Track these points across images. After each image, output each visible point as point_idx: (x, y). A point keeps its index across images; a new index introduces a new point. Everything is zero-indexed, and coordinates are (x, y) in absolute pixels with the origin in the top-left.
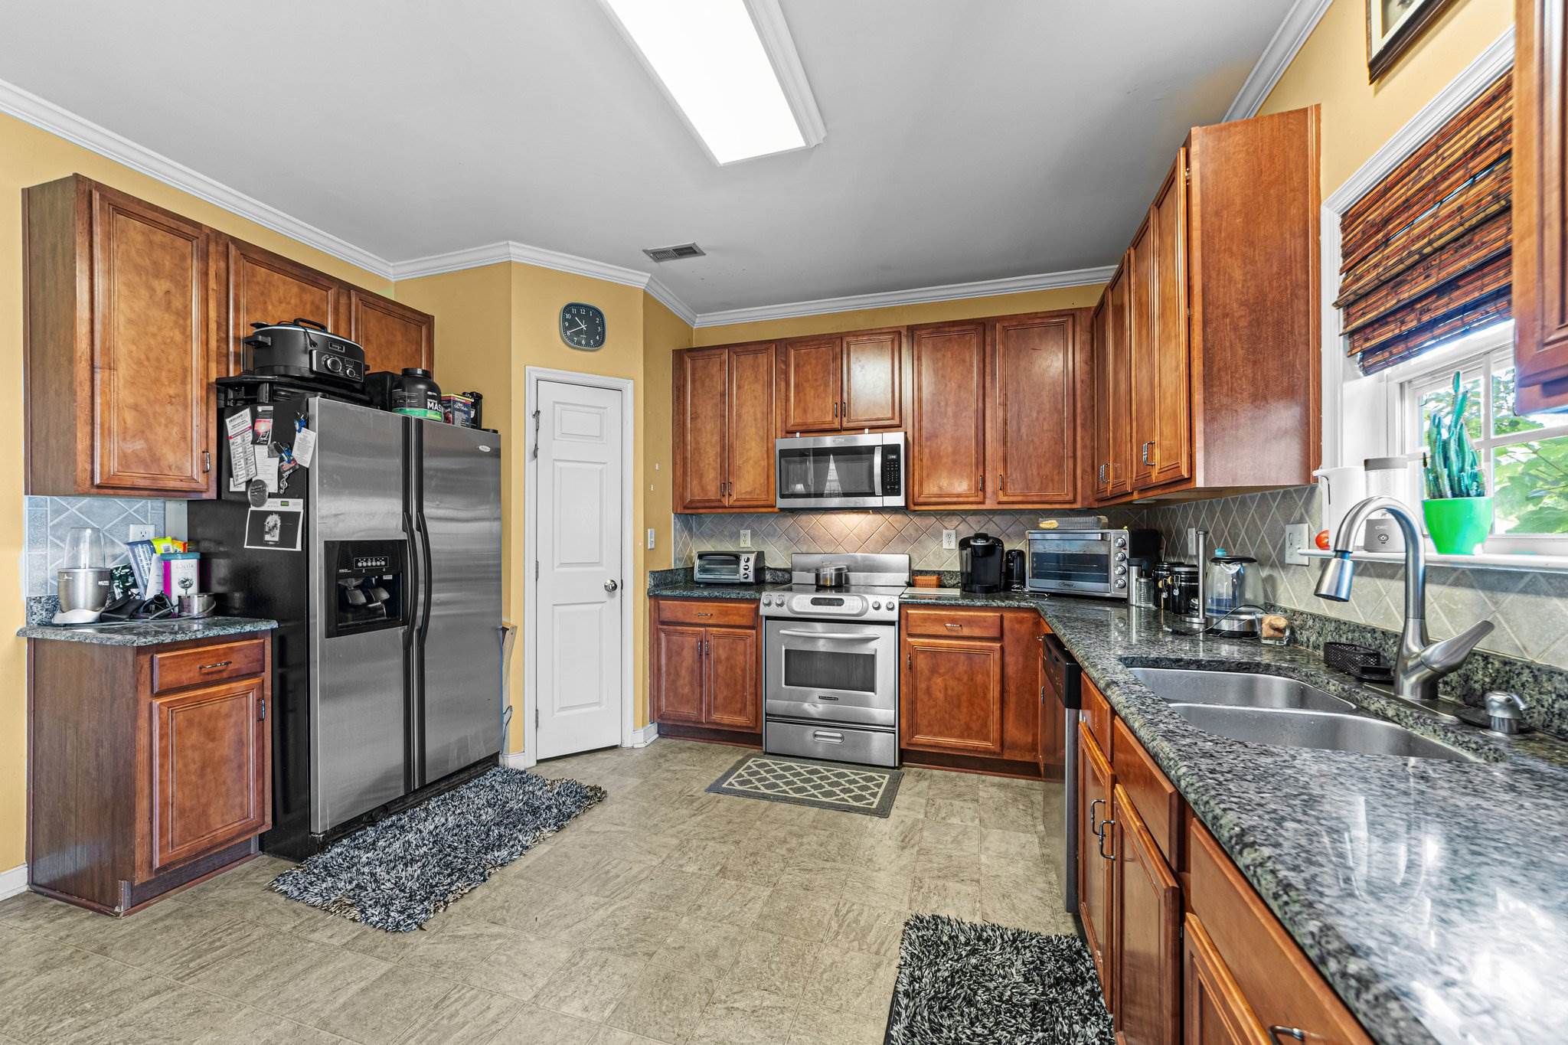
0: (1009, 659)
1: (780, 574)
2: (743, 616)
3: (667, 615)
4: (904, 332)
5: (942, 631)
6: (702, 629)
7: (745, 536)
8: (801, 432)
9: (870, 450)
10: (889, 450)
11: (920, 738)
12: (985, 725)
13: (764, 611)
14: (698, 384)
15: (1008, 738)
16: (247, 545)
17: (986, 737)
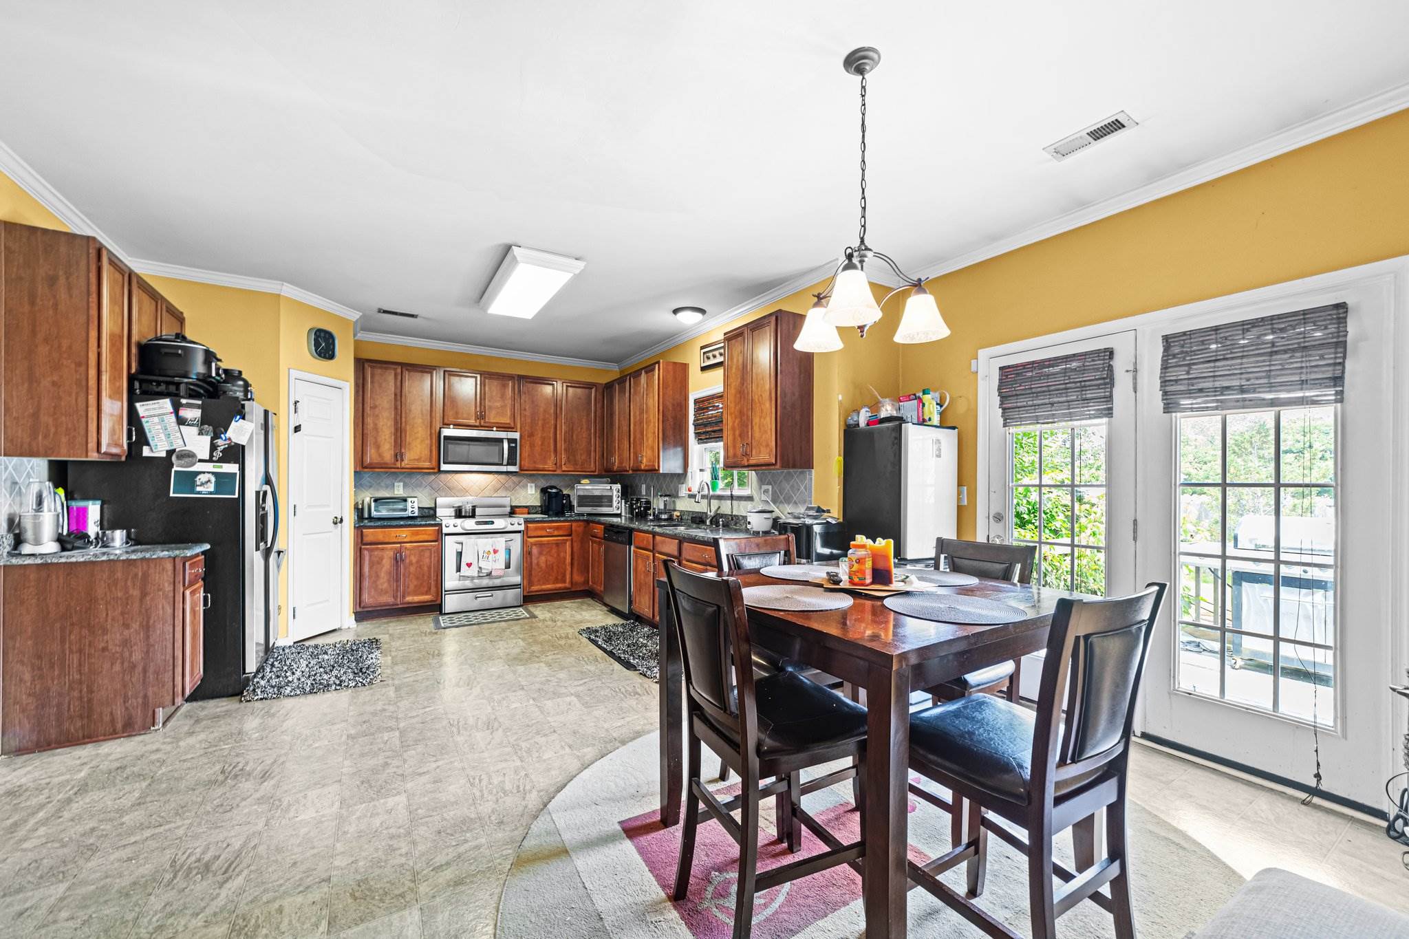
0: (575, 544)
1: (426, 511)
2: (429, 535)
3: (366, 539)
4: (516, 378)
5: (544, 533)
6: (399, 545)
7: (398, 486)
8: (454, 425)
9: (500, 441)
10: (511, 441)
11: (534, 588)
12: (564, 576)
13: (445, 530)
14: (376, 385)
15: (574, 581)
16: (174, 493)
17: (565, 582)
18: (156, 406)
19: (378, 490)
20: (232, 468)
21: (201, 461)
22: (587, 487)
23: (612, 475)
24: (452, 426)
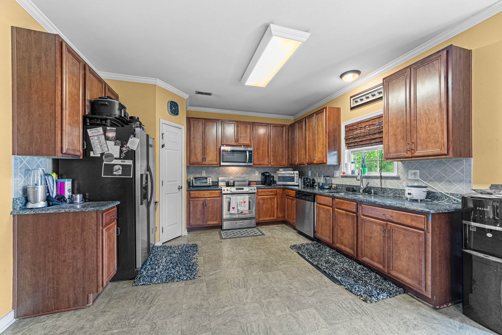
0: (278, 199)
1: (214, 183)
2: (217, 194)
3: (192, 196)
4: (251, 123)
5: (265, 194)
6: (204, 199)
7: (204, 172)
8: (226, 145)
9: (245, 151)
10: (250, 152)
11: (261, 219)
12: (274, 214)
13: (223, 192)
14: (195, 128)
15: (278, 216)
16: (103, 175)
17: (274, 217)
18: (96, 131)
19: (196, 174)
20: (129, 162)
21: (116, 159)
22: (282, 172)
23: (294, 167)
24: (225, 146)
